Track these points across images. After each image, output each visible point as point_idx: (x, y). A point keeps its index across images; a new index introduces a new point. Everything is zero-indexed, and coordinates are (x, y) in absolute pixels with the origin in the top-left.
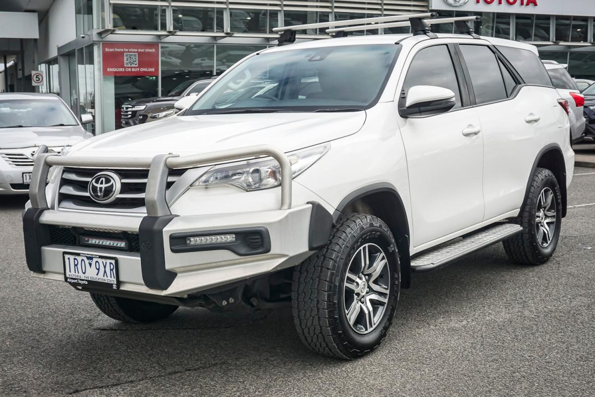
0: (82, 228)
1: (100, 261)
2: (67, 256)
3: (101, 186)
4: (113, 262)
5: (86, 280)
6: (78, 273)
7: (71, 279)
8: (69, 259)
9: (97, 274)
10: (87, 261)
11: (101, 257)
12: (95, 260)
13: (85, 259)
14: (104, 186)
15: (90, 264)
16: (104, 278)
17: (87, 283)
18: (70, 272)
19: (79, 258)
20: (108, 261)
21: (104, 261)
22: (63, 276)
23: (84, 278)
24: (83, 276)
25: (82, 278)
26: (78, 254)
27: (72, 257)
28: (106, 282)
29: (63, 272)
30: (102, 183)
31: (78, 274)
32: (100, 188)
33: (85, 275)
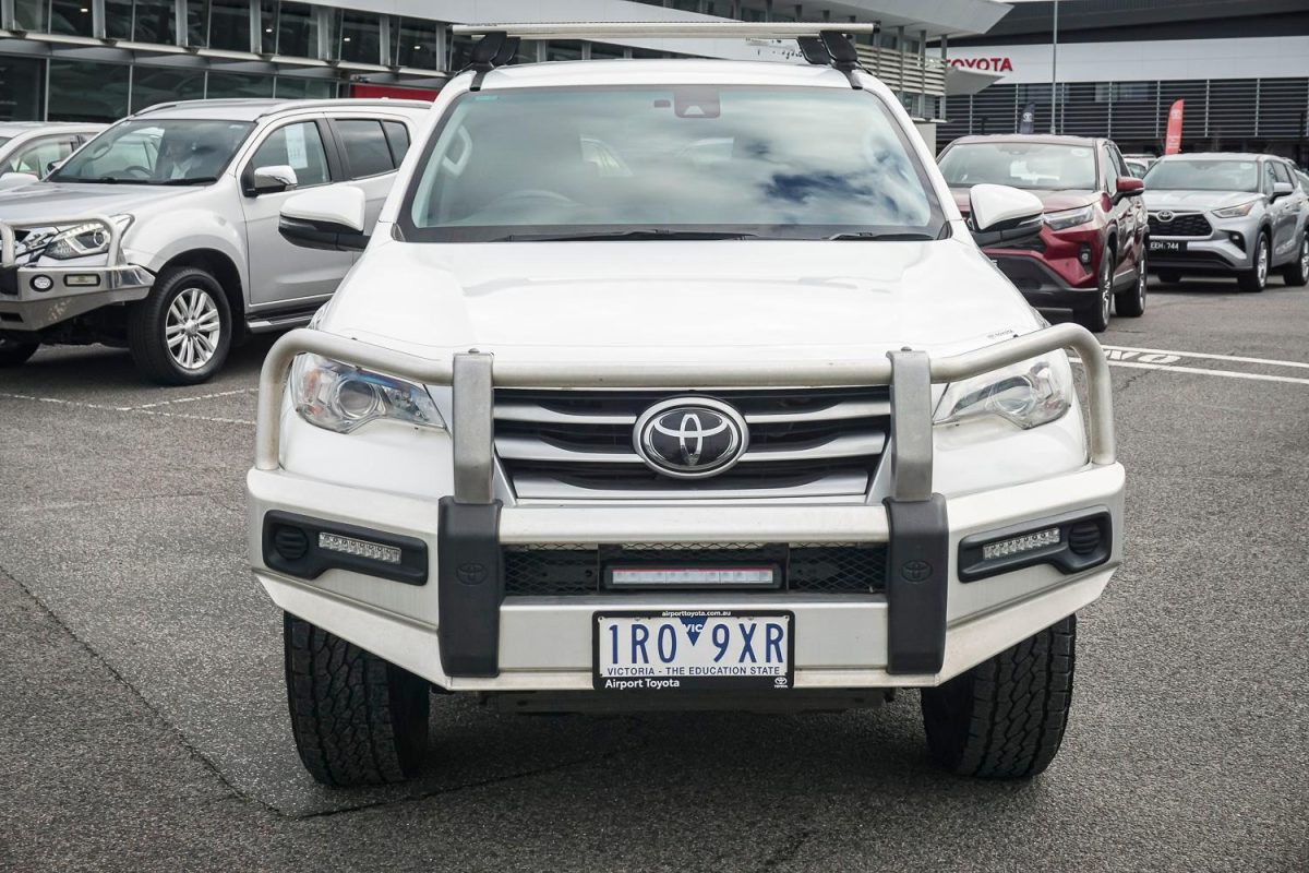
0: (617, 547)
1: (733, 624)
2: (605, 624)
3: (691, 434)
4: (783, 622)
5: (674, 678)
6: (646, 661)
7: (618, 679)
8: (614, 628)
9: (717, 659)
10: (682, 630)
11: (736, 614)
12: (711, 623)
13: (677, 623)
14: (700, 434)
15: (693, 637)
16: (743, 665)
17: (677, 684)
18: (615, 661)
19: (654, 626)
20: (762, 623)
21: (747, 623)
22: (591, 674)
23: (665, 674)
24: (660, 669)
25: (657, 674)
26: (658, 614)
27: (625, 626)
28: (748, 673)
29: (589, 664)
30: (691, 426)
31: (645, 666)
32: (686, 439)
33: (668, 665)
